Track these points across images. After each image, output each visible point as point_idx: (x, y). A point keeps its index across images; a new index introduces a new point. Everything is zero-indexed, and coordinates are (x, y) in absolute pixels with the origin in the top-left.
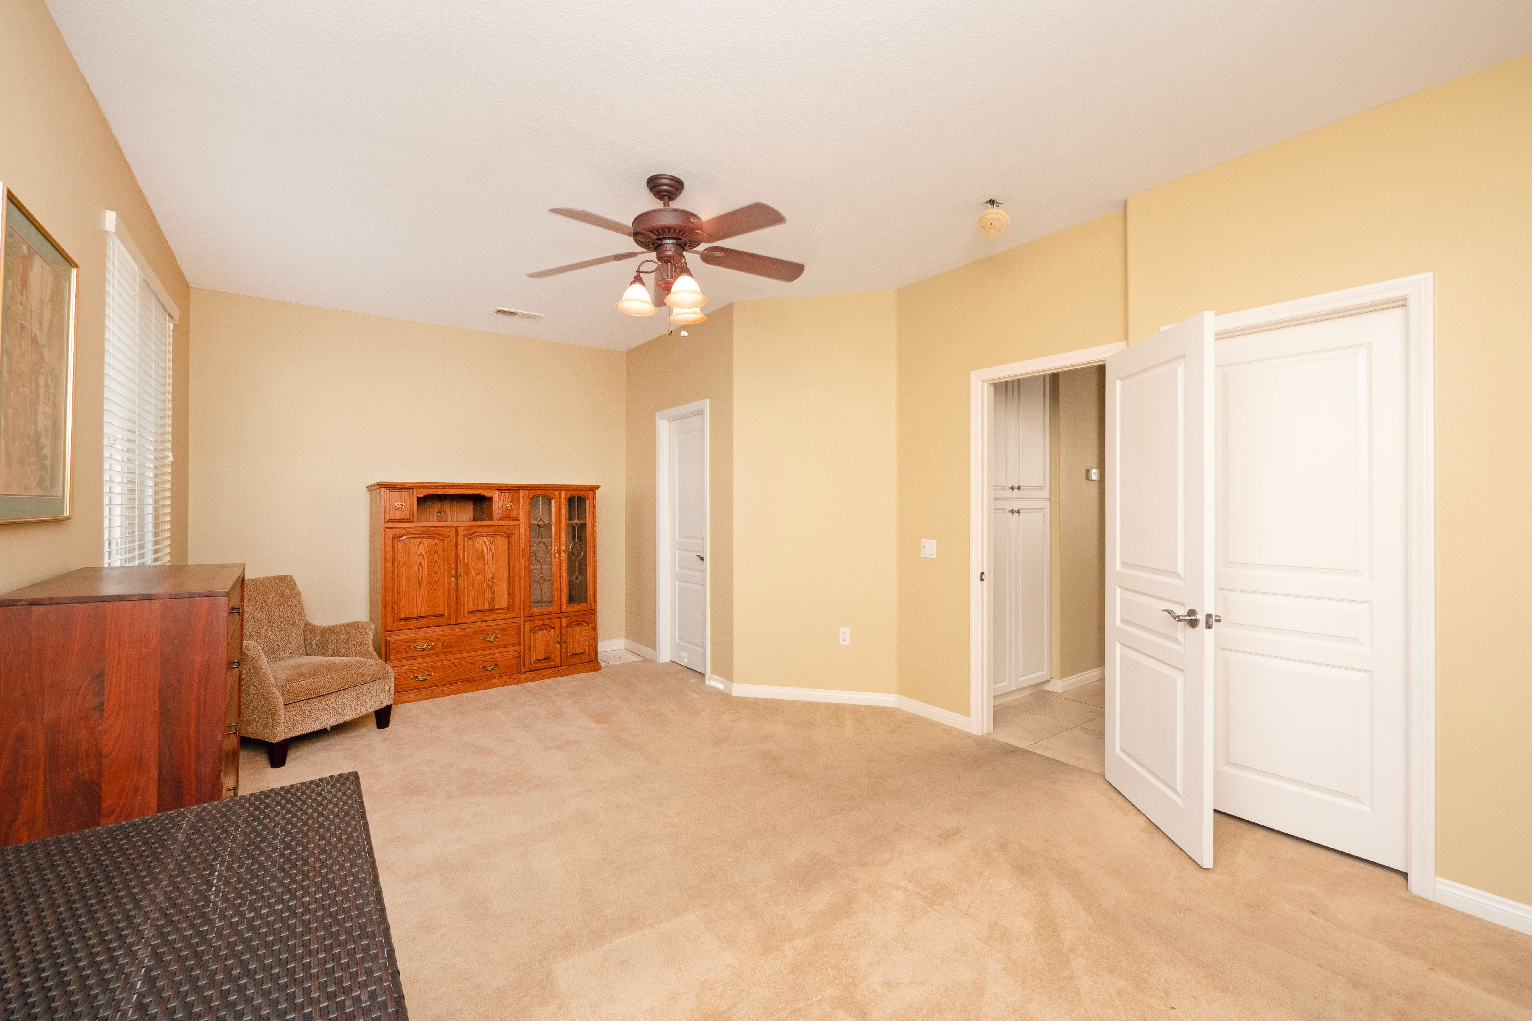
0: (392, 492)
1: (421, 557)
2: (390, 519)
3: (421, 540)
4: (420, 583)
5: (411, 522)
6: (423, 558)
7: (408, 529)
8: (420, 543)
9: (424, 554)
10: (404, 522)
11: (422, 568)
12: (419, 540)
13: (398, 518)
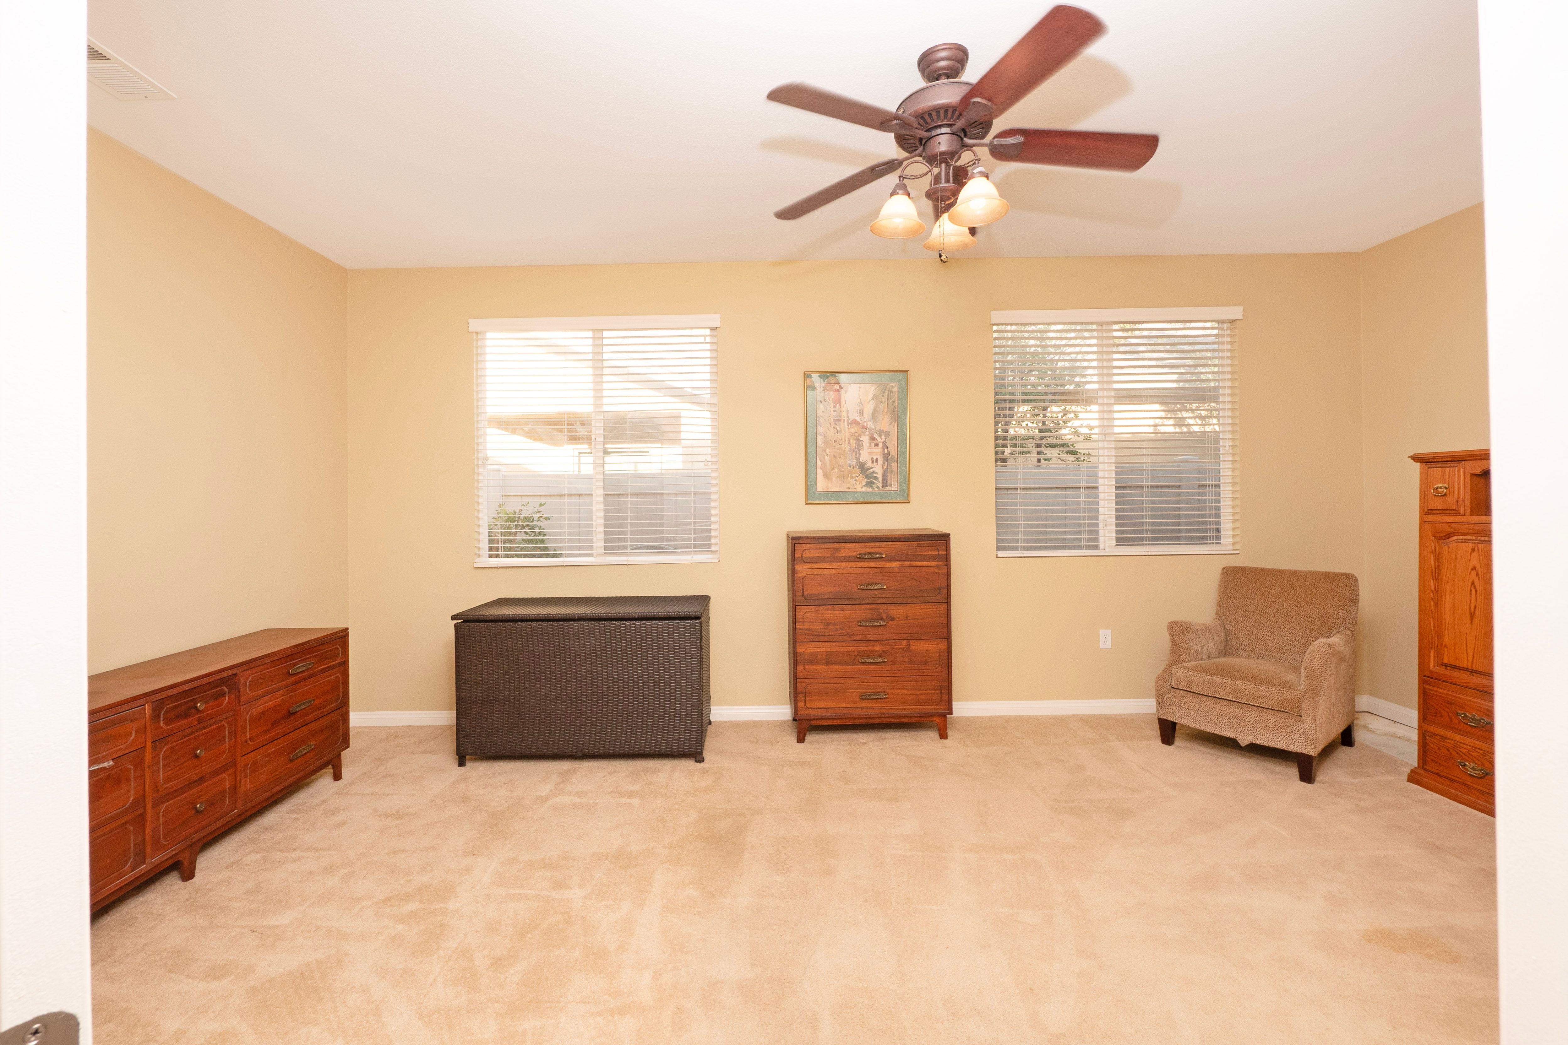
0: (1431, 468)
1: (1474, 573)
2: (1429, 510)
3: (1473, 545)
4: (1472, 616)
5: (1459, 514)
6: (1477, 575)
7: (1454, 526)
8: (1473, 550)
9: (1478, 567)
10: (1450, 514)
11: (1476, 591)
12: (1471, 545)
13: (1440, 507)
